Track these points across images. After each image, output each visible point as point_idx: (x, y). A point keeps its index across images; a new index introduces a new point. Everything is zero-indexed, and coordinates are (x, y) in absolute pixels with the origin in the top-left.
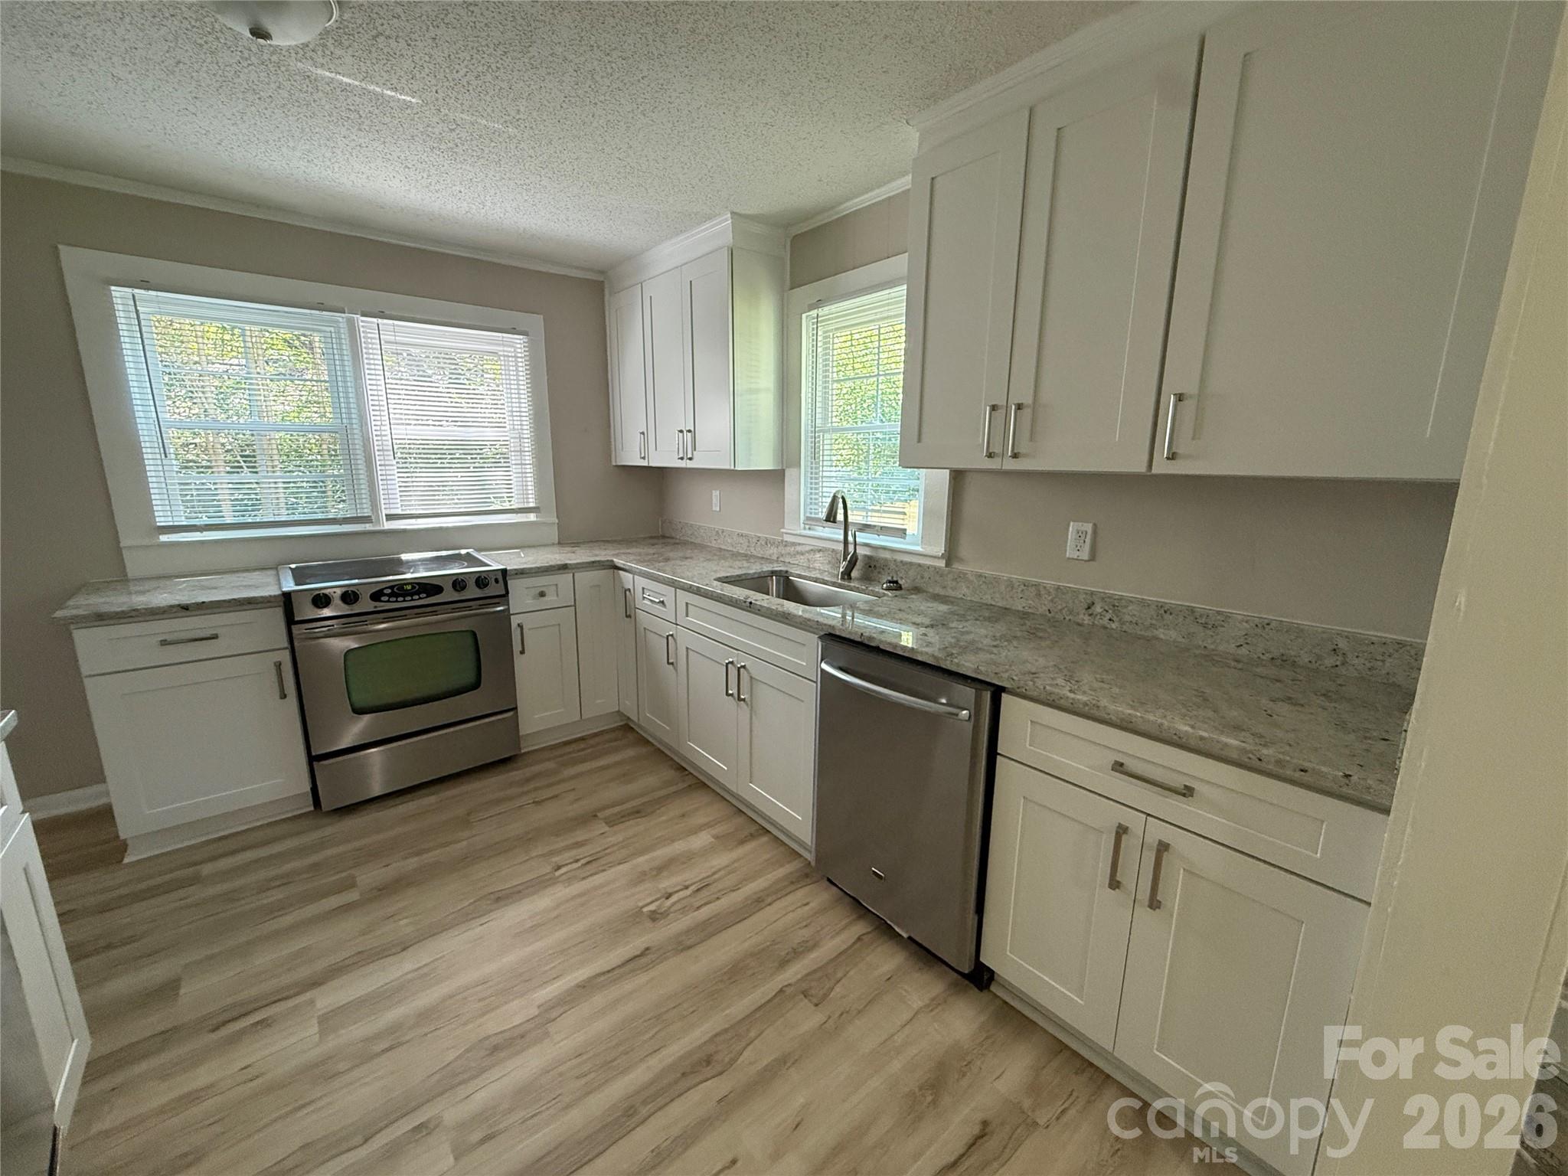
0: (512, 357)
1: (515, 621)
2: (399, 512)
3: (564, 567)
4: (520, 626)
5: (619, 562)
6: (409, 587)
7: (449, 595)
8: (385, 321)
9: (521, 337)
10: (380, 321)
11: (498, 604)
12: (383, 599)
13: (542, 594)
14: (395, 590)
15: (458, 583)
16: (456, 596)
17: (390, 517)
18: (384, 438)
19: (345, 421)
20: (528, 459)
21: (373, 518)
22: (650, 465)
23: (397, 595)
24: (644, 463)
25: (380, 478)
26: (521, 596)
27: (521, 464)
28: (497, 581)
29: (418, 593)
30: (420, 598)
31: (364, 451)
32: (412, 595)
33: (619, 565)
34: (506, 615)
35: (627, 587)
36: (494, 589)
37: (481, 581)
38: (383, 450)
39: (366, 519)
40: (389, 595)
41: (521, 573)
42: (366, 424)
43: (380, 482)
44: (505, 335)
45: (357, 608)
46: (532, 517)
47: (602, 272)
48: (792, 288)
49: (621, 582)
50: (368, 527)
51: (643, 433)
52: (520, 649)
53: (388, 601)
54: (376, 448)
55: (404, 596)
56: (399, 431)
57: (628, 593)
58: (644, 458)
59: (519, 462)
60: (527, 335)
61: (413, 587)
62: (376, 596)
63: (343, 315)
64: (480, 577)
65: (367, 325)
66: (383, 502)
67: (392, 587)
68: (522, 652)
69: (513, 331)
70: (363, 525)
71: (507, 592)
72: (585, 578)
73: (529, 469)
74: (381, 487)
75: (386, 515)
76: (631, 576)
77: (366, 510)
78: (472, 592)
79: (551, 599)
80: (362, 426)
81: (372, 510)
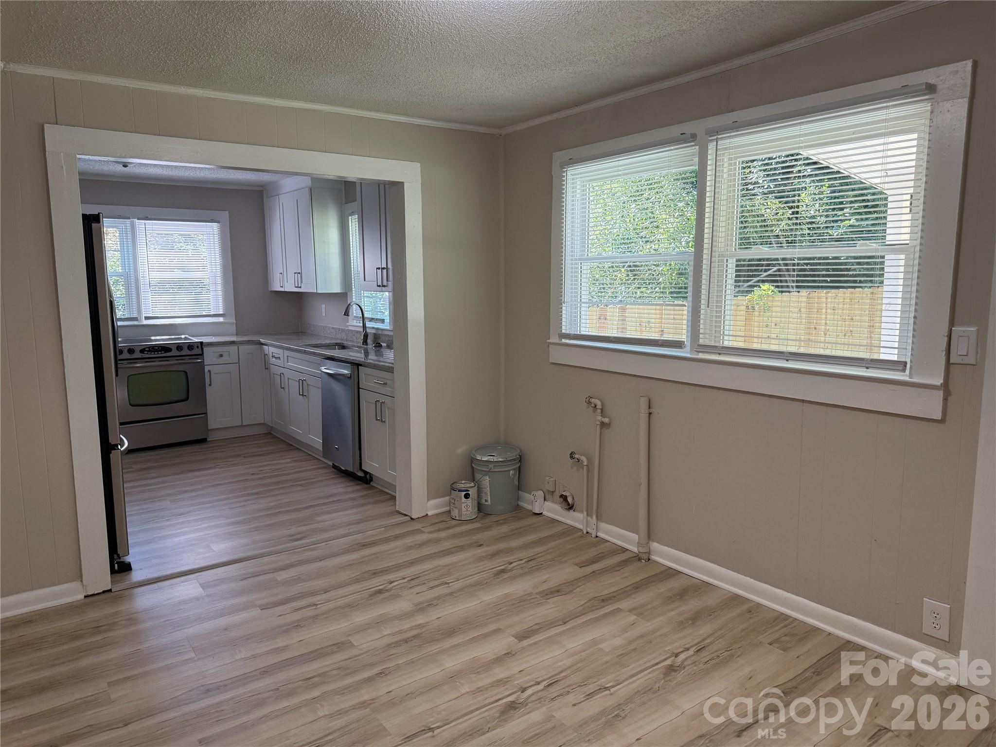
0: (212, 234)
1: (207, 369)
2: (151, 315)
3: (233, 343)
4: (209, 371)
5: (262, 341)
6: (157, 348)
7: (175, 352)
8: (148, 221)
9: (216, 224)
10: (146, 221)
11: (198, 359)
12: (145, 352)
13: (221, 356)
14: (150, 349)
15: (179, 347)
16: (178, 353)
17: (147, 318)
18: (145, 278)
19: (127, 270)
20: (220, 287)
21: (139, 318)
22: (286, 290)
23: (151, 351)
24: (282, 289)
25: (142, 298)
26: (209, 356)
27: (216, 291)
28: (198, 347)
29: (161, 351)
30: (162, 353)
31: (135, 283)
32: (158, 352)
33: (263, 342)
34: (202, 366)
35: (266, 353)
36: (196, 351)
37: (190, 346)
38: (144, 284)
39: (135, 319)
40: (148, 351)
41: (210, 344)
42: (137, 271)
43: (142, 301)
44: (207, 223)
45: (134, 356)
46: (221, 319)
47: (262, 186)
48: (345, 203)
49: (263, 350)
50: (136, 323)
51: (281, 273)
52: (209, 383)
53: (147, 354)
54: (141, 283)
55: (154, 352)
56: (153, 275)
57: (266, 356)
58: (282, 287)
59: (215, 289)
60: (219, 223)
61: (159, 348)
62: (142, 351)
63: (129, 220)
64: (189, 345)
65: (140, 224)
66: (143, 310)
67: (149, 348)
68: (210, 385)
69: (212, 221)
70: (133, 322)
71: (203, 353)
72: (244, 348)
73: (220, 293)
74: (143, 303)
75: (145, 317)
76: (267, 347)
77: (135, 315)
78: (185, 352)
79: (225, 359)
80: (135, 273)
81: (138, 314)
